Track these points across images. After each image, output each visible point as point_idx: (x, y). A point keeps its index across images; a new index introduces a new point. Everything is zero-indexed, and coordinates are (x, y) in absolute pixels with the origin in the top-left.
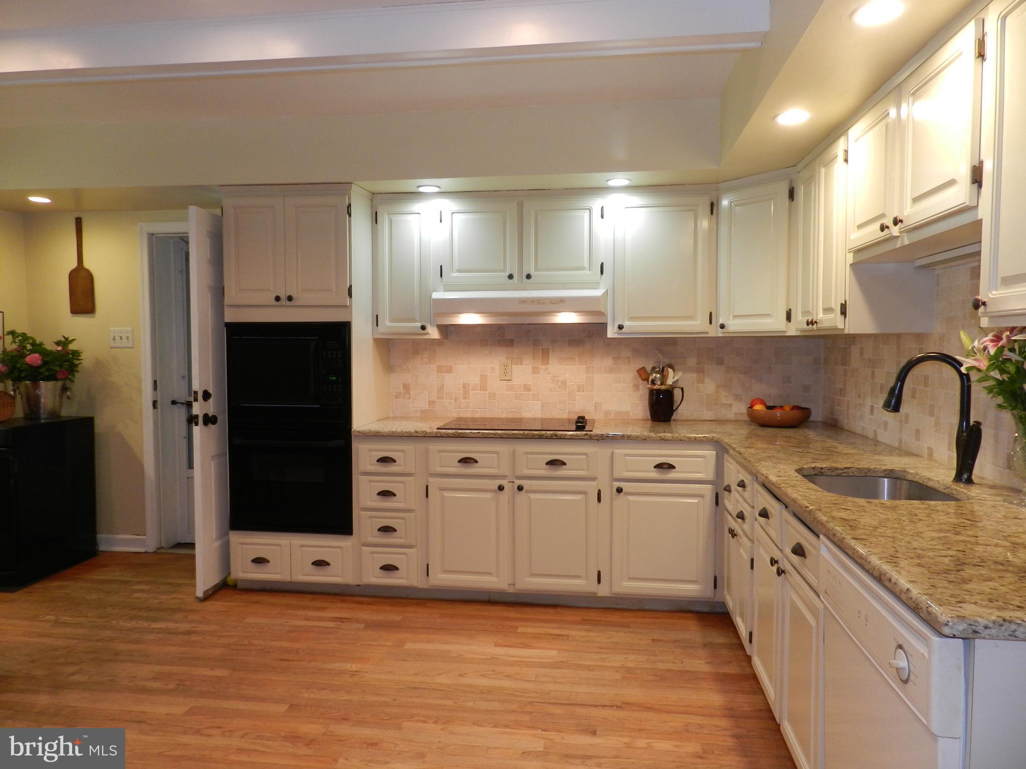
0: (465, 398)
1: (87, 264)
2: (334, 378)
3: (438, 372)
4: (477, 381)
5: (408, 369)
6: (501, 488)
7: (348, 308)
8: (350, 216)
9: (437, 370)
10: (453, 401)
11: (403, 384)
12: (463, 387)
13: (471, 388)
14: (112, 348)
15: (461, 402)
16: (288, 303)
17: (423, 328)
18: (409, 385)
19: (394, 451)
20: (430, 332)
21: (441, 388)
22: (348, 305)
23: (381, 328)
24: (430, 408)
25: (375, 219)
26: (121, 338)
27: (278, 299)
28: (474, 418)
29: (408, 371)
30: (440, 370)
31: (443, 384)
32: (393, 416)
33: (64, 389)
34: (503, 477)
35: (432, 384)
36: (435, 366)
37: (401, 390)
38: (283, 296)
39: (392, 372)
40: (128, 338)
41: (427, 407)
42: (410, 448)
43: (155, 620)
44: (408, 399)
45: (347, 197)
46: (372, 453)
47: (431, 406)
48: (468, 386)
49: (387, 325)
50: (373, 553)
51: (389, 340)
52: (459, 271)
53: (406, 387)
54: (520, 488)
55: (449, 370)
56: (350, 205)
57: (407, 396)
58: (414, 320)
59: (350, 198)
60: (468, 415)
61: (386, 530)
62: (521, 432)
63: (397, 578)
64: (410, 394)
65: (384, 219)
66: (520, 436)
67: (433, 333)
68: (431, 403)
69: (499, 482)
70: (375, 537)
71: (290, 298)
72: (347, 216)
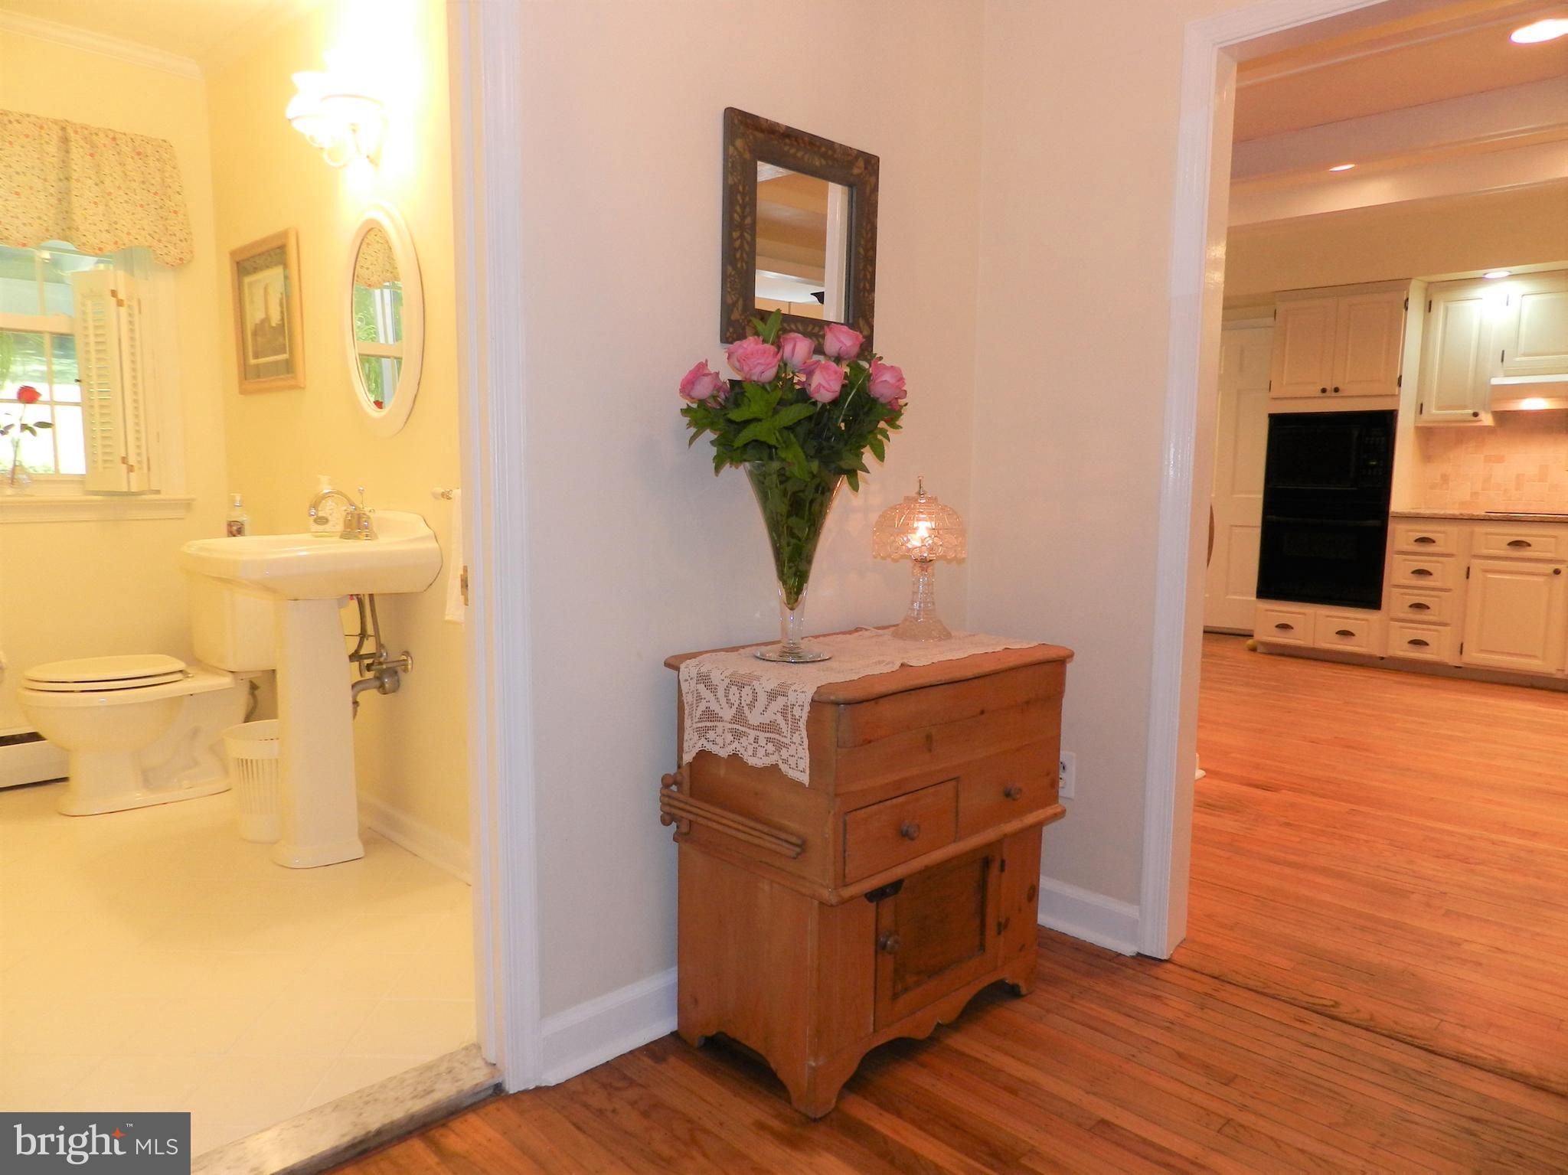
0: (1517, 490)
2: (1374, 463)
3: (1485, 463)
4: (1535, 472)
6: (1557, 573)
7: (1395, 396)
8: (1407, 309)
9: (1485, 460)
10: (1502, 492)
11: (1442, 475)
12: (1516, 478)
13: (1526, 479)
15: (1511, 494)
16: (1334, 394)
17: (1475, 415)
18: (1448, 476)
19: (1432, 532)
20: (1483, 420)
21: (1488, 479)
22: (1397, 393)
23: (1425, 416)
24: (1473, 499)
25: (1429, 307)
27: (1324, 391)
29: (1448, 461)
30: (1489, 460)
31: (1491, 475)
34: (1561, 561)
35: (1477, 474)
36: (1483, 456)
37: (1439, 479)
38: (1330, 388)
39: (1429, 462)
42: (1453, 529)
44: (1446, 490)
45: (1405, 292)
46: (1411, 534)
48: (1523, 476)
49: (1433, 412)
50: (1402, 627)
51: (1431, 428)
52: (1525, 355)
55: (1500, 460)
56: (1408, 299)
57: (1444, 487)
58: (1465, 407)
59: (1408, 294)
60: (1520, 508)
61: (1419, 607)
63: (1426, 653)
64: (1448, 485)
65: (1439, 309)
67: (1487, 420)
68: (1475, 494)
69: (1554, 567)
70: (1403, 612)
71: (1336, 390)
72: (1404, 310)
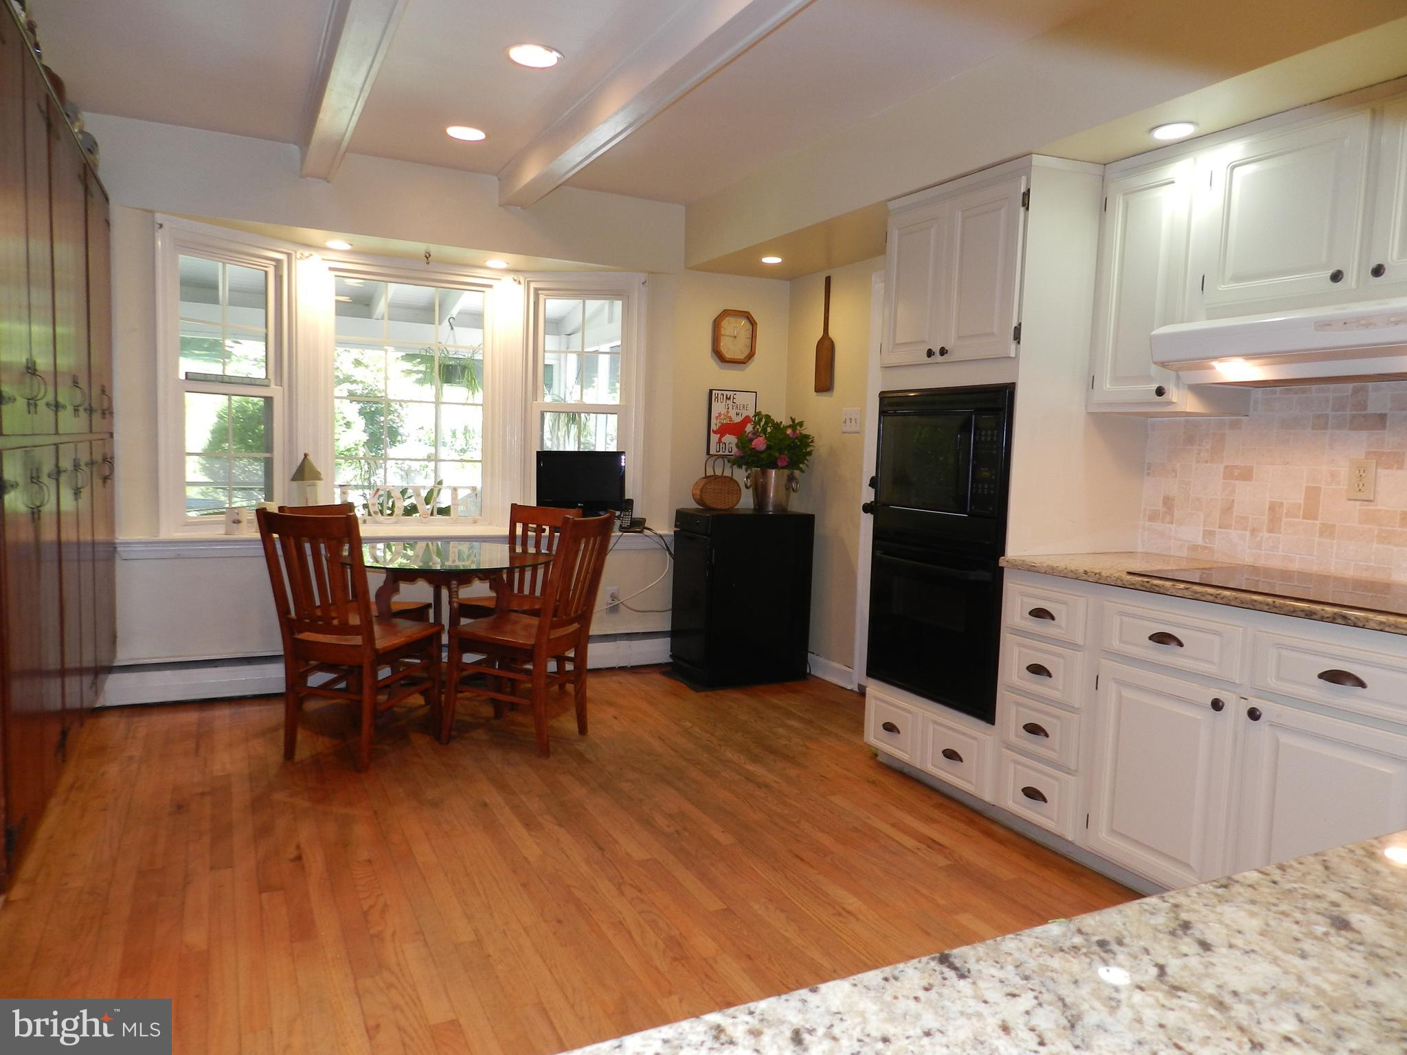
0: (1270, 531)
1: (832, 333)
2: (987, 474)
3: (1224, 478)
4: (1299, 498)
5: (1174, 471)
6: (1217, 705)
7: (1013, 361)
8: (1027, 209)
9: (1224, 473)
10: (1248, 533)
11: (1164, 497)
12: (1270, 508)
13: (1285, 511)
14: (843, 433)
15: (1262, 538)
16: (941, 359)
17: (1160, 392)
18: (1173, 500)
19: (1054, 600)
20: (1174, 400)
21: (1228, 509)
22: (1013, 355)
23: (1103, 394)
24: (1206, 542)
25: (1104, 208)
26: (851, 419)
27: (930, 353)
28: (1286, 571)
29: (1174, 474)
30: (1229, 474)
31: (1233, 501)
32: (1144, 551)
33: (791, 478)
34: (1230, 684)
35: (1211, 499)
36: (1222, 467)
37: (1160, 507)
38: (937, 350)
40: (856, 420)
41: (1200, 542)
43: (755, 759)
44: (1169, 523)
45: (1024, 177)
46: (1024, 599)
47: (1207, 540)
48: (1280, 507)
49: (1107, 389)
50: (1015, 762)
52: (1237, 278)
53: (1168, 502)
54: (1254, 714)
55: (1246, 475)
56: (1027, 191)
57: (1168, 518)
58: (1139, 379)
59: (1028, 180)
60: (1276, 563)
61: (1034, 729)
62: (1270, 600)
63: (1038, 813)
64: (1172, 515)
66: (1266, 608)
67: (1183, 401)
68: (1209, 534)
69: (1215, 693)
70: (1018, 736)
71: (943, 352)
72: (1023, 210)
